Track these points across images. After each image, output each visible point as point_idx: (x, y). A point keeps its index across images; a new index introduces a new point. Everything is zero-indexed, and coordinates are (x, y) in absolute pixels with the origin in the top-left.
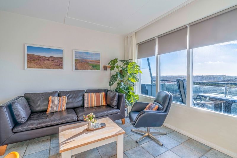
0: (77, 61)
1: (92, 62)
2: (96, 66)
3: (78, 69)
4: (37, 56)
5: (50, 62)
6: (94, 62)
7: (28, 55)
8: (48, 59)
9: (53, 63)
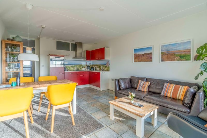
0: (163, 54)
1: (179, 52)
2: (184, 56)
3: (164, 61)
4: (138, 54)
5: (144, 57)
6: (181, 52)
7: (135, 54)
8: (143, 55)
9: (147, 58)
